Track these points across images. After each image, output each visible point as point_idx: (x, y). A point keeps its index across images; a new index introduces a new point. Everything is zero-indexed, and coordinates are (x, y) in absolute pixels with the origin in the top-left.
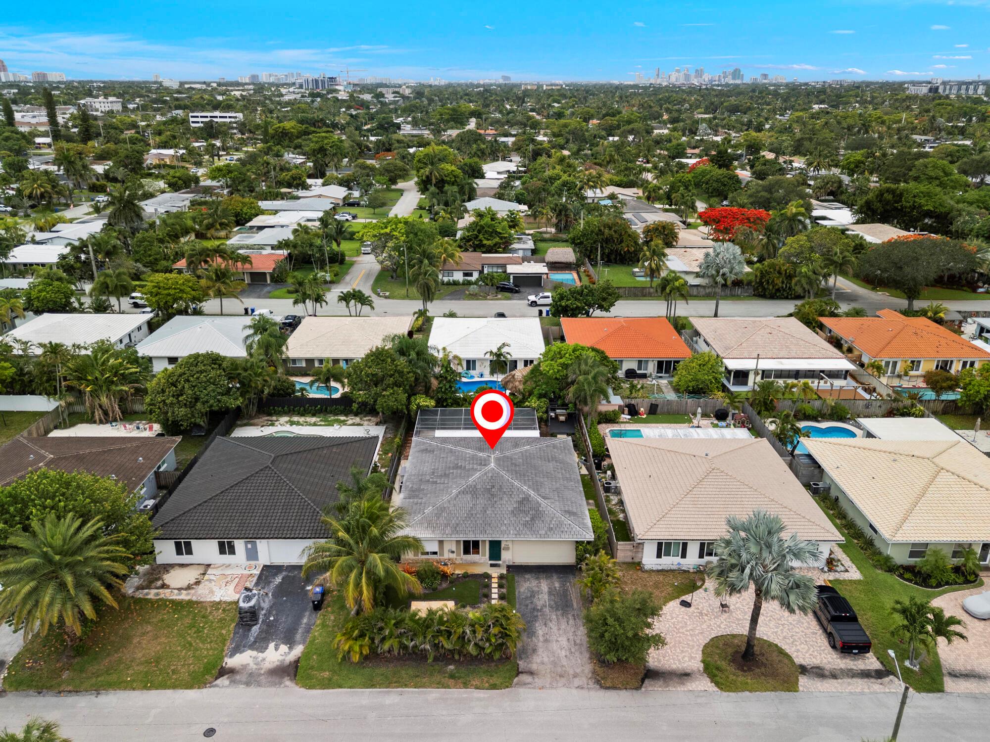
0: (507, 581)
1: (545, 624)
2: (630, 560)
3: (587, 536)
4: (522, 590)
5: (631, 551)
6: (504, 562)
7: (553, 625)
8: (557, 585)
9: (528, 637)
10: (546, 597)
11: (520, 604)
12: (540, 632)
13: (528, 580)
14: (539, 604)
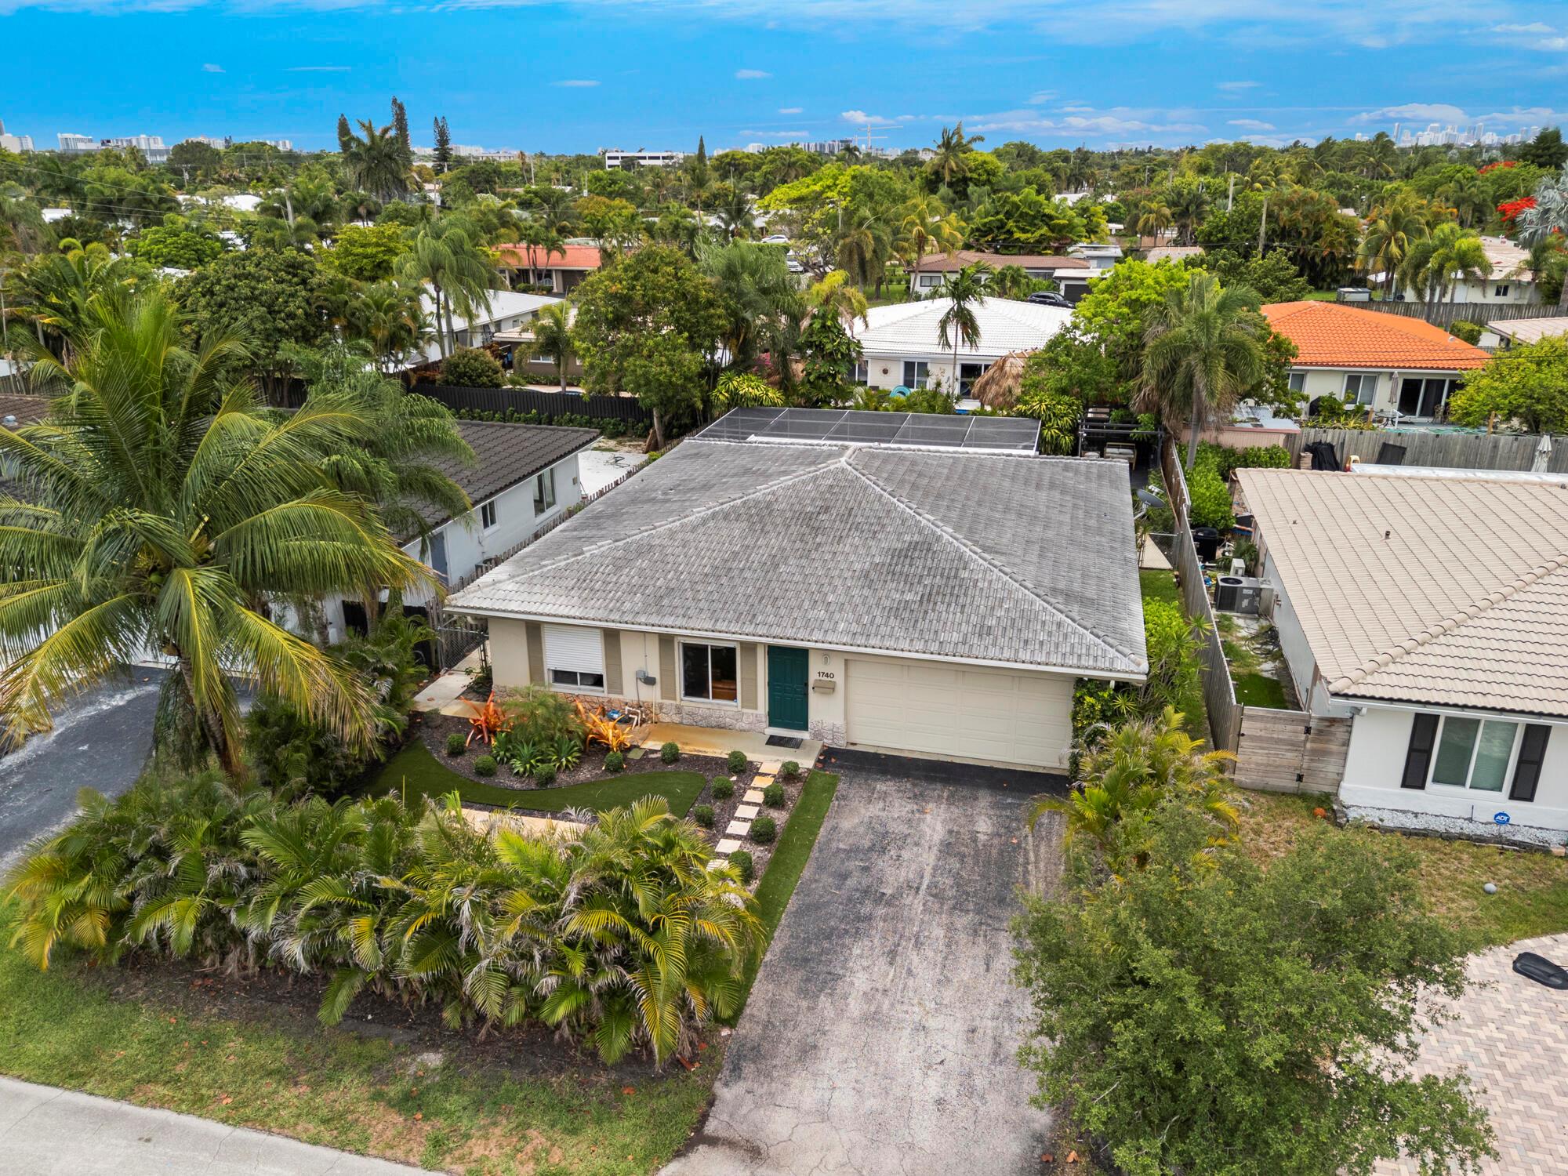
0: (806, 791)
1: (892, 955)
2: (1289, 783)
3: (1121, 664)
4: (846, 824)
5: (1294, 745)
6: (818, 735)
7: (922, 965)
8: (984, 826)
9: (803, 993)
10: (929, 858)
11: (821, 868)
12: (860, 982)
13: (884, 796)
14: (892, 875)
